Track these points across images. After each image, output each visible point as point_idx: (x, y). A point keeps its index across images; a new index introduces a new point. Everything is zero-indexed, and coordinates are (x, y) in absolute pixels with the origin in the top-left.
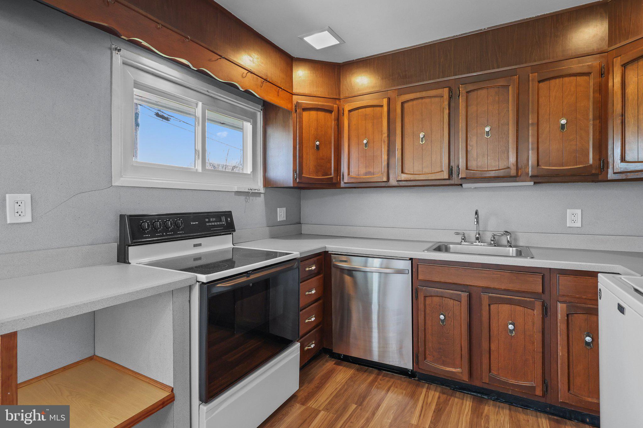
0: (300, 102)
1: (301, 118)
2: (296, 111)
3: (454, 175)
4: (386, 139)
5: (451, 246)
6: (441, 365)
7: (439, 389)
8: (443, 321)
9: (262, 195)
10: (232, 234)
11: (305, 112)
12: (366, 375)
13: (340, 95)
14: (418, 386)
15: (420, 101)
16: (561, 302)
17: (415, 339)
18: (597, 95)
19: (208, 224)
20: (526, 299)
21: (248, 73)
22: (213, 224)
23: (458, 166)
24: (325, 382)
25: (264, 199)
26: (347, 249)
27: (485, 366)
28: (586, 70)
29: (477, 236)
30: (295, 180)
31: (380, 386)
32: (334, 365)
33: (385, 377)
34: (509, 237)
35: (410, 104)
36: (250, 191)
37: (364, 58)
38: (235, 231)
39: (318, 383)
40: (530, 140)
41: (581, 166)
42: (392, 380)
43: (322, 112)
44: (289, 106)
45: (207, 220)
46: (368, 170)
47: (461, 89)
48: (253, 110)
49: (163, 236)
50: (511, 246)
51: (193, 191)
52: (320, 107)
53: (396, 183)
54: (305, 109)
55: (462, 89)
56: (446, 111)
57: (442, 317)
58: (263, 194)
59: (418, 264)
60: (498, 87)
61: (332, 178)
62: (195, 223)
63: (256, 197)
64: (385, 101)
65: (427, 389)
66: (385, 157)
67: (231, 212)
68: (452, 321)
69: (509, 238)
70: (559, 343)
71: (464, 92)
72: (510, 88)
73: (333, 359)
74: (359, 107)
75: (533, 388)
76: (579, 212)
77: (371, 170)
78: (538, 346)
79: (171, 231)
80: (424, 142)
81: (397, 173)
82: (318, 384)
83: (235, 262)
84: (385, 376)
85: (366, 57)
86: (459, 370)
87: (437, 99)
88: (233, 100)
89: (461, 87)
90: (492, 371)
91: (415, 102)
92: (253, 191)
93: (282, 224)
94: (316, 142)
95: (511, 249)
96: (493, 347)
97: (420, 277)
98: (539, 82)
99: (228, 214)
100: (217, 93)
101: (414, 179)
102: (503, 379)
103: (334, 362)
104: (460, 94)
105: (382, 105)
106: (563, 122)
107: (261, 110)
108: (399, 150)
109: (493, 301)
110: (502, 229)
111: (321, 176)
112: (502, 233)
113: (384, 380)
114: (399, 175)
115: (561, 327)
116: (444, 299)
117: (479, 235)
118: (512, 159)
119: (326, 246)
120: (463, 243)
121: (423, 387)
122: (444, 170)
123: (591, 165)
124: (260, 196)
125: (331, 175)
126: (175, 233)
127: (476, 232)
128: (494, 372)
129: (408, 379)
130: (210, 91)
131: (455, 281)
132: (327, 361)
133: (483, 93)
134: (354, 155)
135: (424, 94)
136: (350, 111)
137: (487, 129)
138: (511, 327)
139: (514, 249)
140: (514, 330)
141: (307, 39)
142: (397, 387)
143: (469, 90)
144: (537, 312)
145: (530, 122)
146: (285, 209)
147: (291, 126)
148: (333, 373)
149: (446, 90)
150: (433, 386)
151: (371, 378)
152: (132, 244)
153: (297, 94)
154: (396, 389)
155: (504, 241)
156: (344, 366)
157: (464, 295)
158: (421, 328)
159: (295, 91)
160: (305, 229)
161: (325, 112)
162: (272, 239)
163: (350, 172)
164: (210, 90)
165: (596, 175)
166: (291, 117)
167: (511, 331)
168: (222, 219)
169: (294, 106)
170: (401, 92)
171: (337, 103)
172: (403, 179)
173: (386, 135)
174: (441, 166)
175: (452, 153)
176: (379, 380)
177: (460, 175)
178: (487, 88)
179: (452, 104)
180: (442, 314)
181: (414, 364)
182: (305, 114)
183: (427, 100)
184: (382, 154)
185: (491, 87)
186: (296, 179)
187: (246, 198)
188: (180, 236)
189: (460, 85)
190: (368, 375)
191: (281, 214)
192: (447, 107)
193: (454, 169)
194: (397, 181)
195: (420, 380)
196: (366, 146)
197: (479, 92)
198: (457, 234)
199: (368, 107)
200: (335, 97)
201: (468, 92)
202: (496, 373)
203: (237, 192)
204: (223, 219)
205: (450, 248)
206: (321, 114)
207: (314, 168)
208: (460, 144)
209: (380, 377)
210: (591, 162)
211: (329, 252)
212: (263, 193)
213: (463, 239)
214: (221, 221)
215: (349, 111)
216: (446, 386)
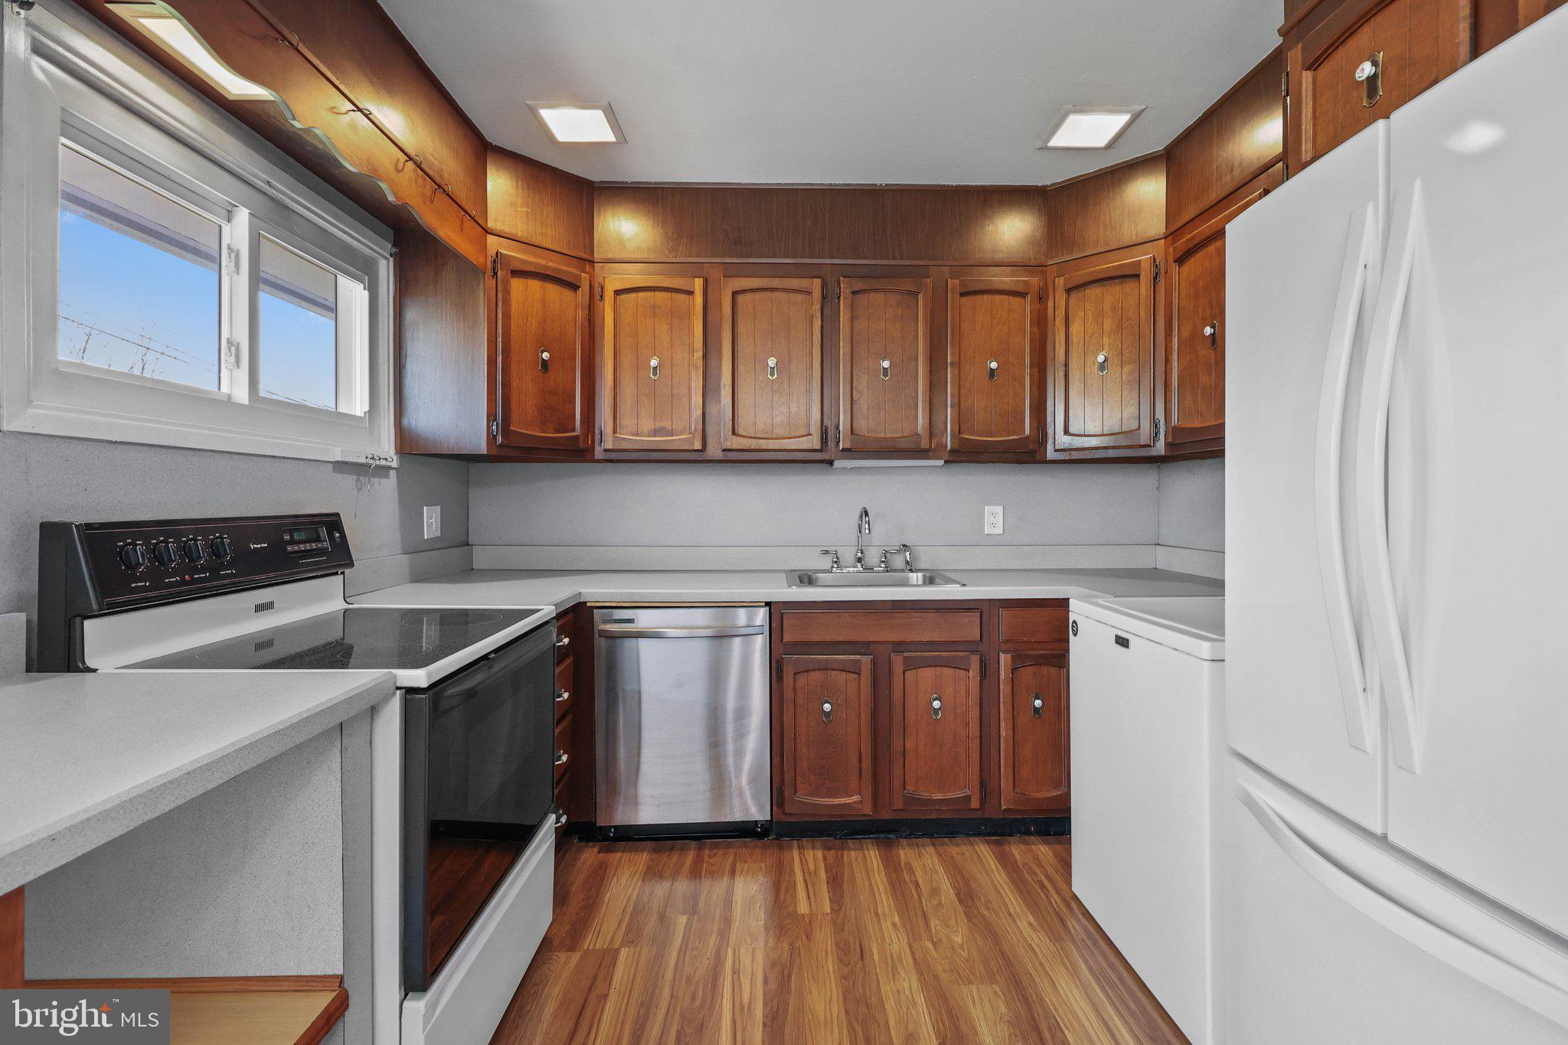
0: (505, 255)
1: (507, 292)
2: (495, 274)
3: (829, 444)
4: (700, 363)
5: (820, 575)
6: (824, 797)
7: (818, 844)
8: (828, 714)
9: (393, 473)
10: (343, 573)
11: (515, 279)
12: (676, 857)
13: (592, 252)
14: (781, 848)
15: (769, 294)
16: (1004, 652)
17: (776, 760)
18: (1035, 330)
19: (289, 549)
20: (958, 653)
21: (407, 161)
22: (302, 547)
23: (837, 427)
24: (598, 894)
25: (396, 485)
26: (633, 594)
27: (897, 782)
28: (1021, 289)
29: (859, 555)
30: (491, 438)
31: (713, 868)
32: (601, 855)
33: (715, 851)
34: (908, 554)
35: (749, 296)
36: (371, 461)
37: (651, 183)
38: (351, 564)
39: (582, 897)
40: (949, 390)
41: (1015, 437)
42: (731, 851)
43: (555, 286)
44: (481, 260)
45: (287, 537)
46: (659, 424)
47: (842, 286)
48: (371, 252)
49: (183, 583)
50: (911, 571)
51: (233, 456)
52: (552, 274)
53: (721, 454)
54: (516, 273)
55: (846, 286)
56: (817, 323)
57: (827, 707)
58: (394, 471)
59: (782, 614)
60: (901, 292)
61: (577, 437)
62: (259, 546)
63: (379, 477)
64: (698, 284)
65: (799, 848)
66: (697, 399)
67: (338, 515)
68: (845, 710)
69: (908, 556)
70: (1002, 716)
71: (848, 291)
72: (920, 296)
73: (591, 844)
74: (639, 288)
75: (968, 798)
76: (999, 510)
77: (667, 425)
78: (974, 729)
79: (203, 570)
80: (776, 376)
81: (724, 435)
82: (583, 900)
83: (351, 647)
84: (715, 848)
85: (656, 183)
86: (856, 798)
87: (800, 297)
88: (328, 218)
89: (844, 282)
90: (907, 787)
91: (758, 296)
92: (378, 462)
93: (432, 546)
94: (542, 352)
95: (915, 575)
96: (908, 746)
97: (787, 638)
98: (962, 295)
99: (333, 523)
100: (292, 191)
101: (757, 448)
102: (925, 795)
103: (596, 850)
104: (842, 294)
105: (692, 290)
106: (994, 365)
107: (391, 255)
108: (727, 388)
109: (910, 665)
110: (895, 542)
111: (552, 431)
112: (898, 548)
113: (715, 855)
114: (727, 439)
115: (1004, 689)
116: (830, 672)
117: (862, 553)
118: (922, 421)
119: (581, 590)
120: (835, 569)
121: (790, 848)
122: (813, 433)
123: (1028, 437)
124: (387, 476)
125: (574, 430)
126: (216, 575)
127: (857, 548)
128: (910, 788)
129: (759, 843)
130: (274, 183)
131: (848, 638)
132: (579, 851)
133: (878, 298)
134: (628, 391)
135: (776, 283)
136: (617, 293)
137: (886, 364)
138: (936, 704)
139: (920, 575)
140: (940, 708)
141: (546, 114)
142: (746, 862)
143: (855, 289)
144: (974, 673)
145: (949, 361)
146: (438, 508)
147: (482, 307)
148: (605, 870)
149: (817, 282)
150: (805, 841)
151: (690, 858)
152: (100, 610)
153: (497, 233)
154: (746, 865)
155: (898, 562)
156: (624, 851)
157: (866, 660)
158: (789, 734)
159: (491, 224)
160: (481, 558)
161: (561, 286)
162: (413, 584)
163: (618, 427)
164: (275, 180)
165: (1032, 453)
166: (481, 286)
167: (936, 711)
168: (321, 534)
169: (489, 260)
170: (731, 272)
171: (587, 270)
172: (735, 447)
173: (699, 354)
174: (808, 425)
175: (826, 402)
176: (706, 858)
177: (841, 443)
178: (885, 291)
179: (827, 311)
180: (827, 702)
181: (774, 808)
182: (517, 284)
183: (783, 296)
184: (690, 394)
185: (892, 291)
186: (495, 437)
187: (358, 480)
188: (227, 582)
189: (842, 278)
190: (680, 854)
191: (431, 522)
192: (819, 315)
193: (829, 431)
194: (724, 450)
195: (779, 836)
196: (655, 374)
197: (873, 295)
198: (827, 552)
199: (660, 291)
200: (582, 255)
201: (853, 293)
202: (913, 789)
203: (338, 462)
204: (323, 532)
205: (817, 579)
206: (553, 291)
207: (536, 413)
208: (841, 386)
209: (707, 852)
210: (1027, 432)
211: (588, 604)
212: (394, 468)
213: (836, 562)
214: (318, 539)
215: (615, 291)
216: (829, 835)
